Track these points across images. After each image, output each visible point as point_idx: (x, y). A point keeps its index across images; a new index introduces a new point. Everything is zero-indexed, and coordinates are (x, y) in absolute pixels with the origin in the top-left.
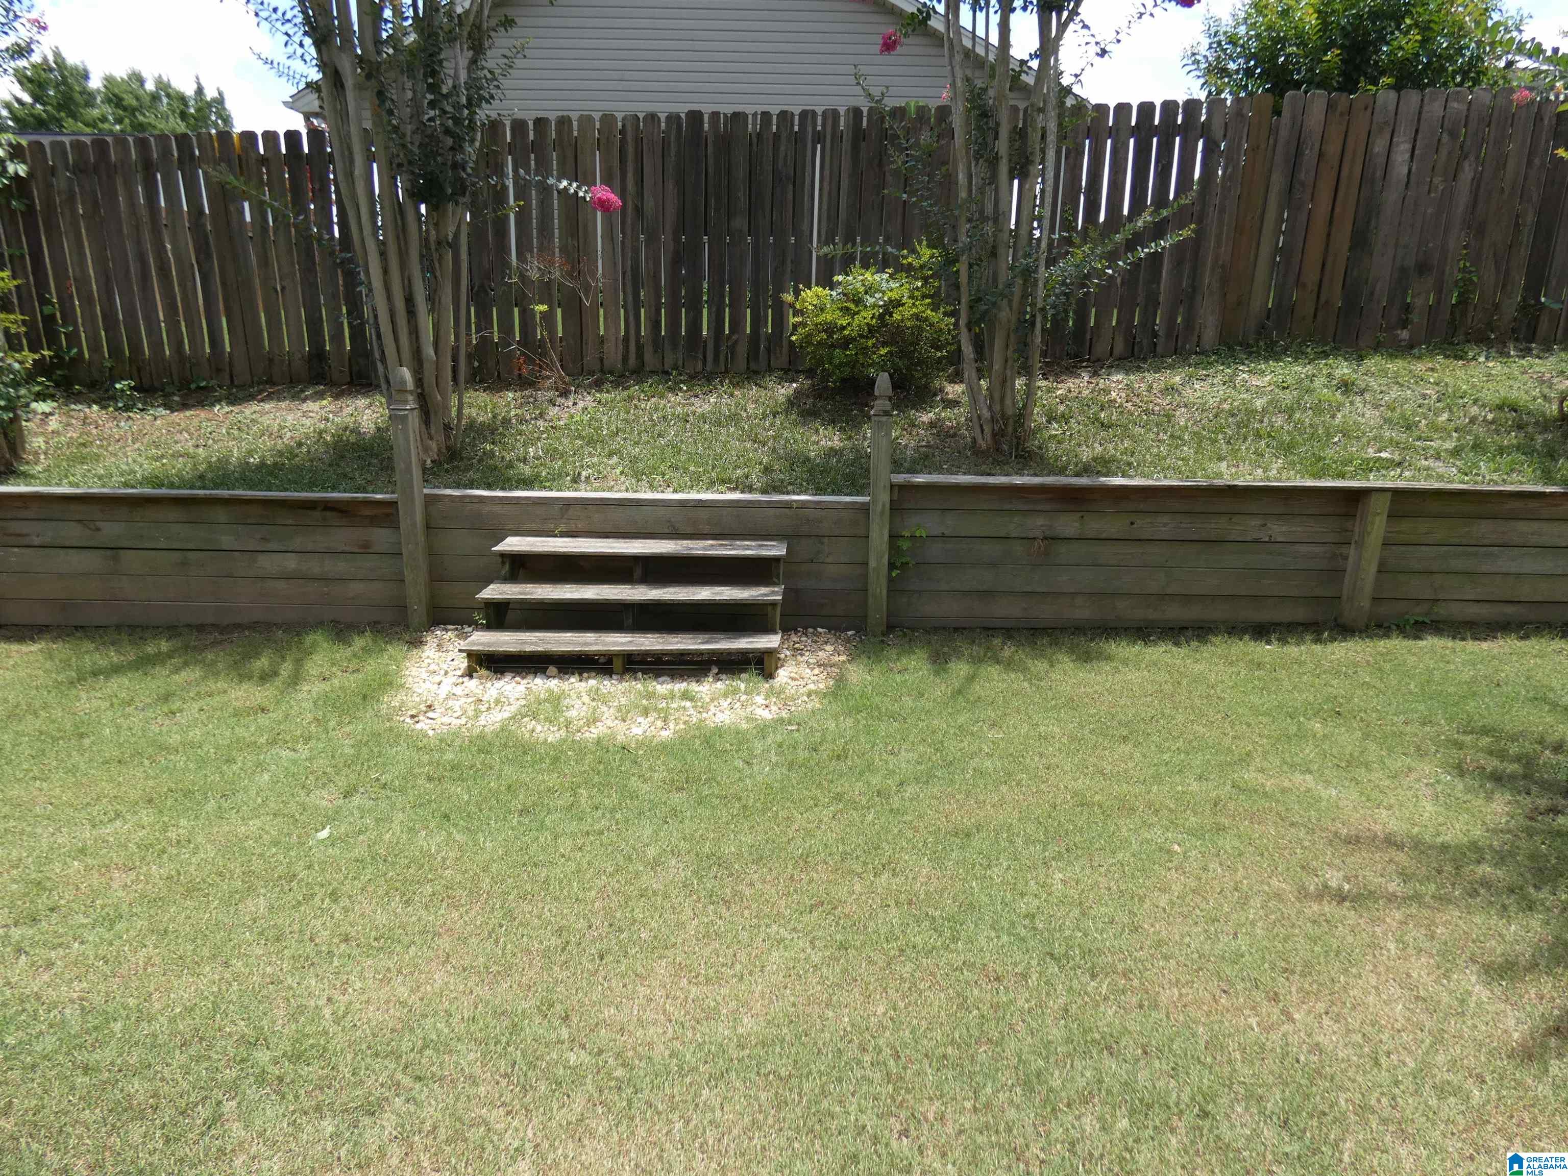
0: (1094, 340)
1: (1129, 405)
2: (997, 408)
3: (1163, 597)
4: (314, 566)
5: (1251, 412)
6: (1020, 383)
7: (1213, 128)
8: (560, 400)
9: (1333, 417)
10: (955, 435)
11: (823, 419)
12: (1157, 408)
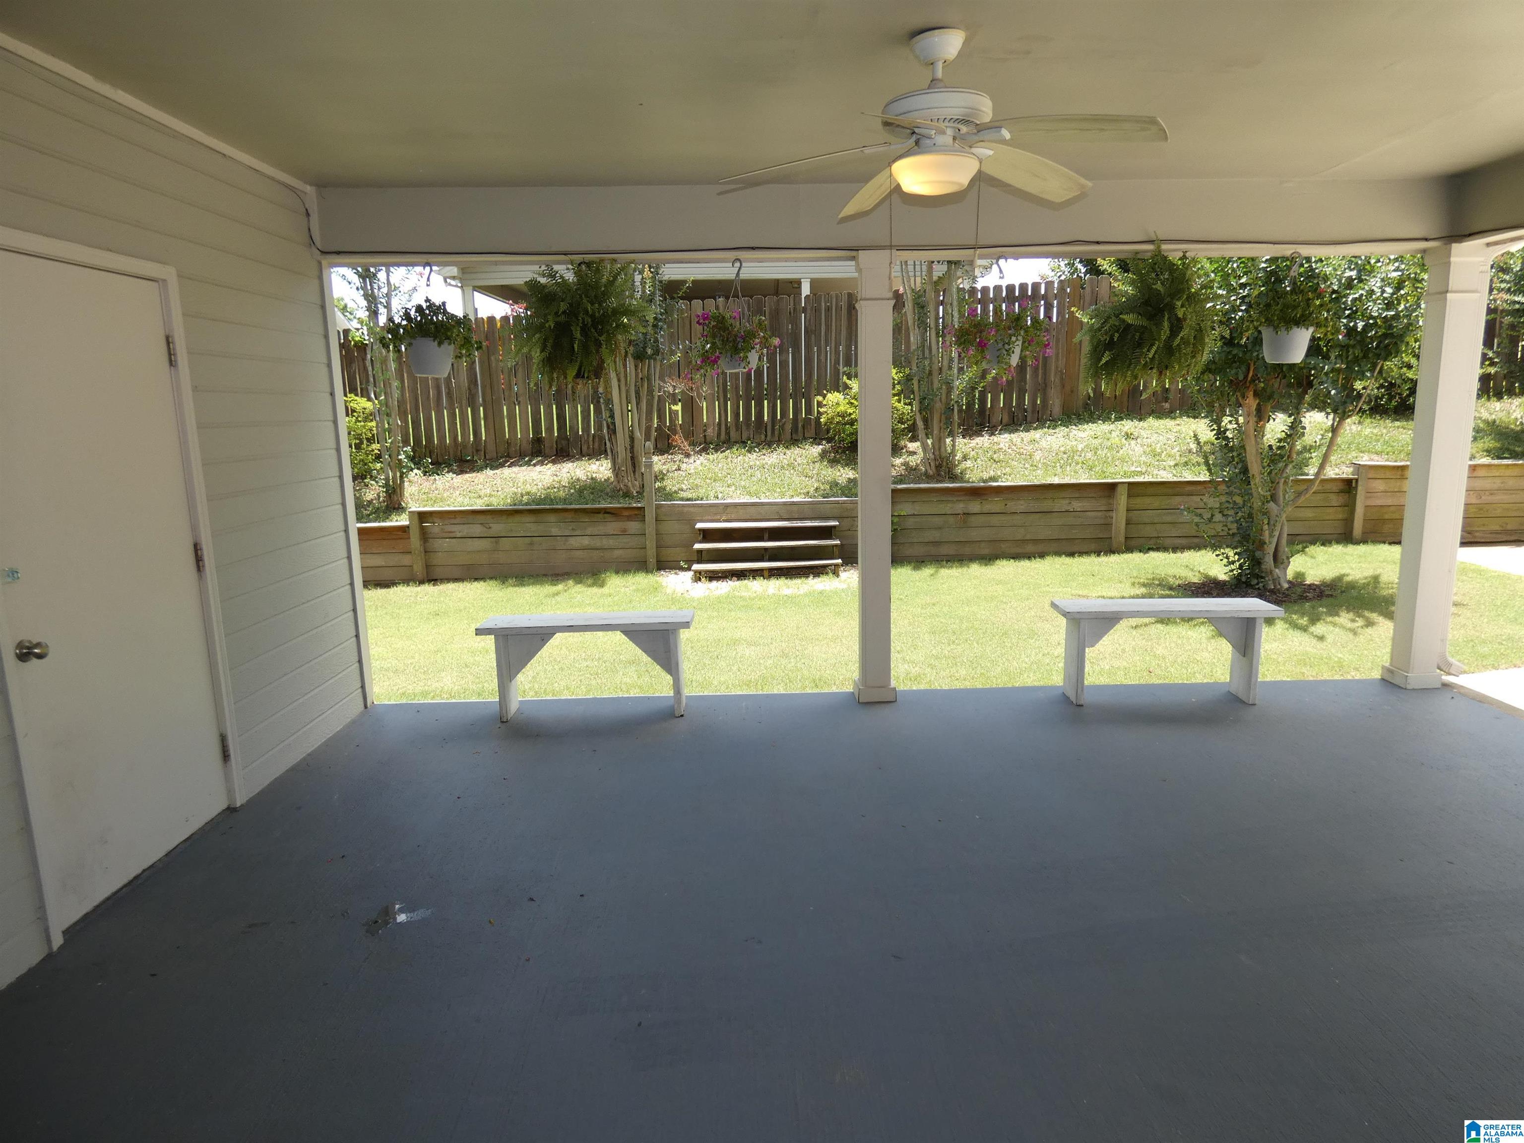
0: (991, 415)
1: (1010, 450)
2: (937, 453)
3: (1024, 541)
4: (597, 543)
5: (1075, 452)
6: (948, 441)
7: (1049, 297)
8: (685, 460)
9: (1118, 452)
10: (915, 469)
11: (842, 464)
12: (1025, 451)
